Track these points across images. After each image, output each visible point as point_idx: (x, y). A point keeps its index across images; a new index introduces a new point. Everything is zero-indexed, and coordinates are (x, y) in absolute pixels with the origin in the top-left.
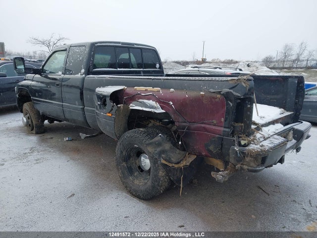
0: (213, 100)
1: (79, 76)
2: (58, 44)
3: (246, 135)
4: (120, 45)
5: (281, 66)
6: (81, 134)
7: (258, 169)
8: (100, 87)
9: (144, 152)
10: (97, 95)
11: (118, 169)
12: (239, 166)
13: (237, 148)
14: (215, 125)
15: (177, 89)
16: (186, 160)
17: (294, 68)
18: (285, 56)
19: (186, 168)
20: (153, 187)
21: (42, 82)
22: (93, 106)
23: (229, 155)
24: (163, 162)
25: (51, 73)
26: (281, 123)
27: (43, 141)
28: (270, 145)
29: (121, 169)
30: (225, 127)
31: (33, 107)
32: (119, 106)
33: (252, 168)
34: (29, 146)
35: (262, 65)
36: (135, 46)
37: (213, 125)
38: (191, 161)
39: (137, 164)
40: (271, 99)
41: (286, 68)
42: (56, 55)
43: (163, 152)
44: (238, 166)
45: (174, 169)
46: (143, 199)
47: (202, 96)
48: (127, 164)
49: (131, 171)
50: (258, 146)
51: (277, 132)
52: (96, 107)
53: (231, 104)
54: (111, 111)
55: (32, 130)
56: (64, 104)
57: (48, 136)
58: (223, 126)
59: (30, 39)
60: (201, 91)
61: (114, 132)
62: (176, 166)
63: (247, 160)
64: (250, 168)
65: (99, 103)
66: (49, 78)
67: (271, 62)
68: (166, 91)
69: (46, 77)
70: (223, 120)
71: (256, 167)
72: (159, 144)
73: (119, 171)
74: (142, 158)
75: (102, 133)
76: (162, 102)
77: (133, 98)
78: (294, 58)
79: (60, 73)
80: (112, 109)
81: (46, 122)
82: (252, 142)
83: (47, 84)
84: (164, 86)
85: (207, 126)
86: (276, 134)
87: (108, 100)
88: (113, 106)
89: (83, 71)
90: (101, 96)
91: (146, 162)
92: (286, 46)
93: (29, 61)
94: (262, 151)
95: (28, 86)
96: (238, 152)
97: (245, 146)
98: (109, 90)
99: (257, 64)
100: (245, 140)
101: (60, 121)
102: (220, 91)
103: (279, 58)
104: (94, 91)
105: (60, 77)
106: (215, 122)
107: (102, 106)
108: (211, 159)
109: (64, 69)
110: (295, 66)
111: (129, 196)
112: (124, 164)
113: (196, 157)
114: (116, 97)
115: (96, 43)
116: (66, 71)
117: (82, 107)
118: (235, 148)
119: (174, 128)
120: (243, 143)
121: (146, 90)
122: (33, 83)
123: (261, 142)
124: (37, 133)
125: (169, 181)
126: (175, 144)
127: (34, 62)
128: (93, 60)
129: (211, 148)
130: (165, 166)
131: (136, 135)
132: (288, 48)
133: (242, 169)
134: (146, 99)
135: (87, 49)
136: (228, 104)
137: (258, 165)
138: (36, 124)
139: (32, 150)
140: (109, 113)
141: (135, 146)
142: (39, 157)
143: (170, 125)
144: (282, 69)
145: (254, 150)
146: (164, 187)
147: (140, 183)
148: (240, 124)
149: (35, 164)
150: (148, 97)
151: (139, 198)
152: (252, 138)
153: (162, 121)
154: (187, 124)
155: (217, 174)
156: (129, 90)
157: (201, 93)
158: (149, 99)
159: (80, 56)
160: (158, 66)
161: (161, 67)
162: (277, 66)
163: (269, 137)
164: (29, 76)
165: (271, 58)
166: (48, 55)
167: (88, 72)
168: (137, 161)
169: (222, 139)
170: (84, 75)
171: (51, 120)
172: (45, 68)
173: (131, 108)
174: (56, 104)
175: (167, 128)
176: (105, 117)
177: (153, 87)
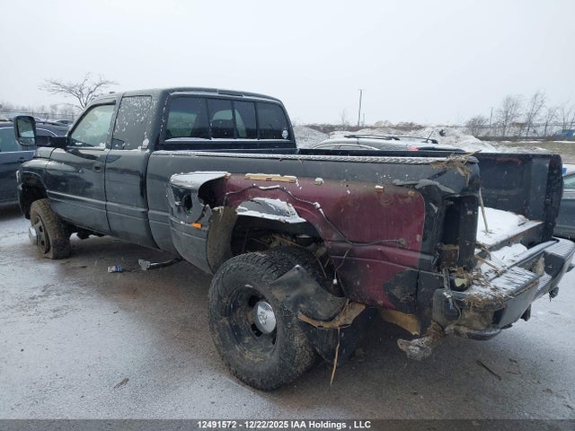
0: (400, 200)
1: (138, 151)
2: (96, 93)
3: (464, 269)
4: (217, 94)
5: (500, 134)
6: (140, 261)
7: (488, 333)
8: (179, 173)
9: (263, 298)
10: (172, 187)
11: (212, 329)
12: (452, 327)
13: (447, 294)
14: (403, 248)
15: (328, 178)
16: (345, 314)
17: (522, 138)
18: (507, 118)
19: (344, 328)
20: (283, 367)
21: (67, 163)
22: (166, 208)
23: (431, 306)
24: (303, 318)
25: (84, 145)
26: (521, 242)
27: (67, 272)
28: (510, 288)
29: (218, 329)
30: (422, 253)
31: (49, 209)
32: (216, 208)
33: (476, 332)
34: (41, 282)
35: (465, 133)
36: (244, 97)
37: (400, 248)
38: (354, 316)
39: (250, 320)
40: (499, 196)
41: (507, 139)
42: (96, 112)
43: (302, 299)
44: (450, 328)
45: (323, 332)
46: (262, 390)
47: (379, 191)
48: (229, 320)
49: (236, 333)
50: (488, 290)
51: (518, 260)
52: (170, 210)
53: (436, 209)
54: (200, 219)
55: (47, 251)
56: (108, 203)
57: (77, 263)
58: (420, 249)
59: (45, 83)
60: (377, 184)
61: (204, 259)
62: (326, 326)
63: (466, 316)
64: (472, 332)
65: (177, 203)
66: (82, 156)
67: (482, 127)
68: (306, 182)
69: (76, 153)
70: (419, 238)
71: (485, 330)
72: (294, 284)
73: (214, 333)
74: (260, 309)
75: (180, 259)
76: (300, 202)
77: (243, 194)
78: (521, 120)
79: (103, 146)
80: (203, 216)
81: (74, 236)
82: (475, 282)
83: (78, 166)
84: (303, 173)
85: (388, 250)
86: (516, 265)
87: (195, 197)
88: (204, 210)
89: (146, 142)
90: (181, 191)
91: (267, 316)
92: (508, 100)
93: (44, 123)
94: (495, 299)
95: (40, 170)
96: (450, 301)
97: (463, 288)
98: (196, 179)
99: (457, 132)
100: (463, 278)
101: (100, 235)
102: (413, 182)
103: (494, 120)
104: (167, 180)
105: (102, 153)
106: (403, 241)
107: (181, 208)
108: (393, 312)
109: (110, 138)
110: (524, 135)
111: (233, 382)
112: (225, 320)
113: (364, 307)
114: (210, 192)
115: (173, 90)
116: (114, 142)
117: (143, 210)
118: (445, 293)
119: (321, 251)
120: (458, 283)
121: (269, 180)
122: (51, 164)
123: (491, 280)
124: (56, 258)
125: (312, 354)
126: (324, 283)
127: (53, 124)
128: (166, 122)
129: (397, 292)
130: (306, 326)
131: (249, 264)
132: (511, 103)
133: (457, 333)
134: (268, 197)
135: (155, 102)
136: (429, 209)
137: (488, 326)
138: (55, 242)
139: (46, 290)
140: (196, 222)
141: (247, 286)
142: (59, 304)
143: (312, 246)
144: (500, 139)
145: (480, 296)
146: (303, 367)
147: (256, 357)
148: (452, 247)
149: (51, 318)
150: (273, 194)
151: (254, 387)
152: (475, 273)
153: (296, 238)
154: (349, 245)
155: (410, 344)
156: (236, 180)
157: (377, 187)
158: (274, 197)
159: (141, 116)
160: (285, 133)
161: (291, 136)
162: (492, 135)
163: (505, 272)
164: (43, 150)
165: (481, 121)
166: (79, 113)
167: (157, 144)
168: (249, 315)
169: (418, 276)
170: (148, 151)
171: (84, 234)
172: (73, 136)
173: (239, 213)
174: (93, 203)
175: (307, 251)
176: (189, 231)
177: (282, 175)
